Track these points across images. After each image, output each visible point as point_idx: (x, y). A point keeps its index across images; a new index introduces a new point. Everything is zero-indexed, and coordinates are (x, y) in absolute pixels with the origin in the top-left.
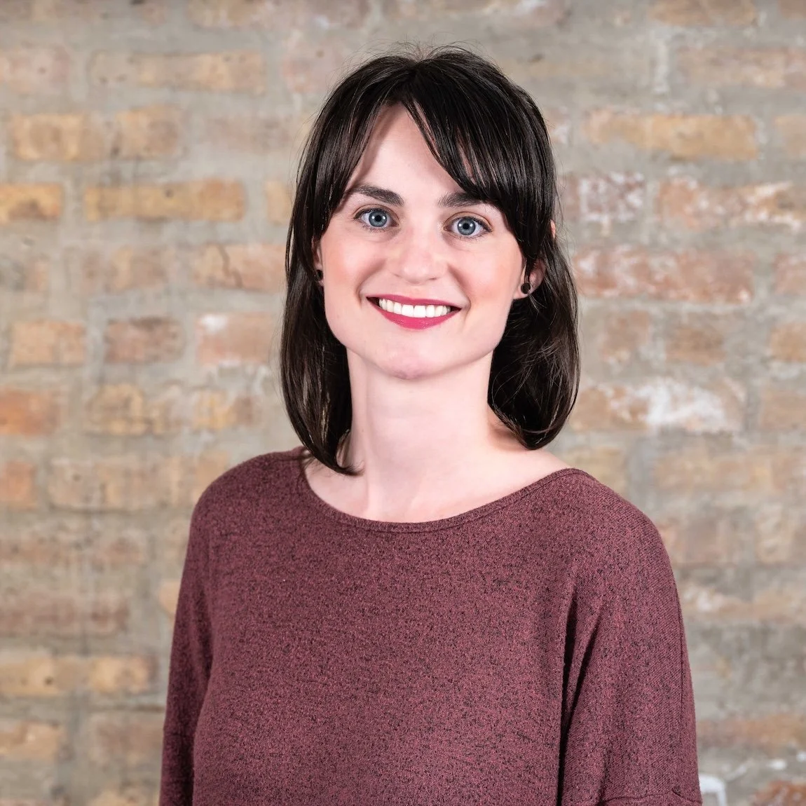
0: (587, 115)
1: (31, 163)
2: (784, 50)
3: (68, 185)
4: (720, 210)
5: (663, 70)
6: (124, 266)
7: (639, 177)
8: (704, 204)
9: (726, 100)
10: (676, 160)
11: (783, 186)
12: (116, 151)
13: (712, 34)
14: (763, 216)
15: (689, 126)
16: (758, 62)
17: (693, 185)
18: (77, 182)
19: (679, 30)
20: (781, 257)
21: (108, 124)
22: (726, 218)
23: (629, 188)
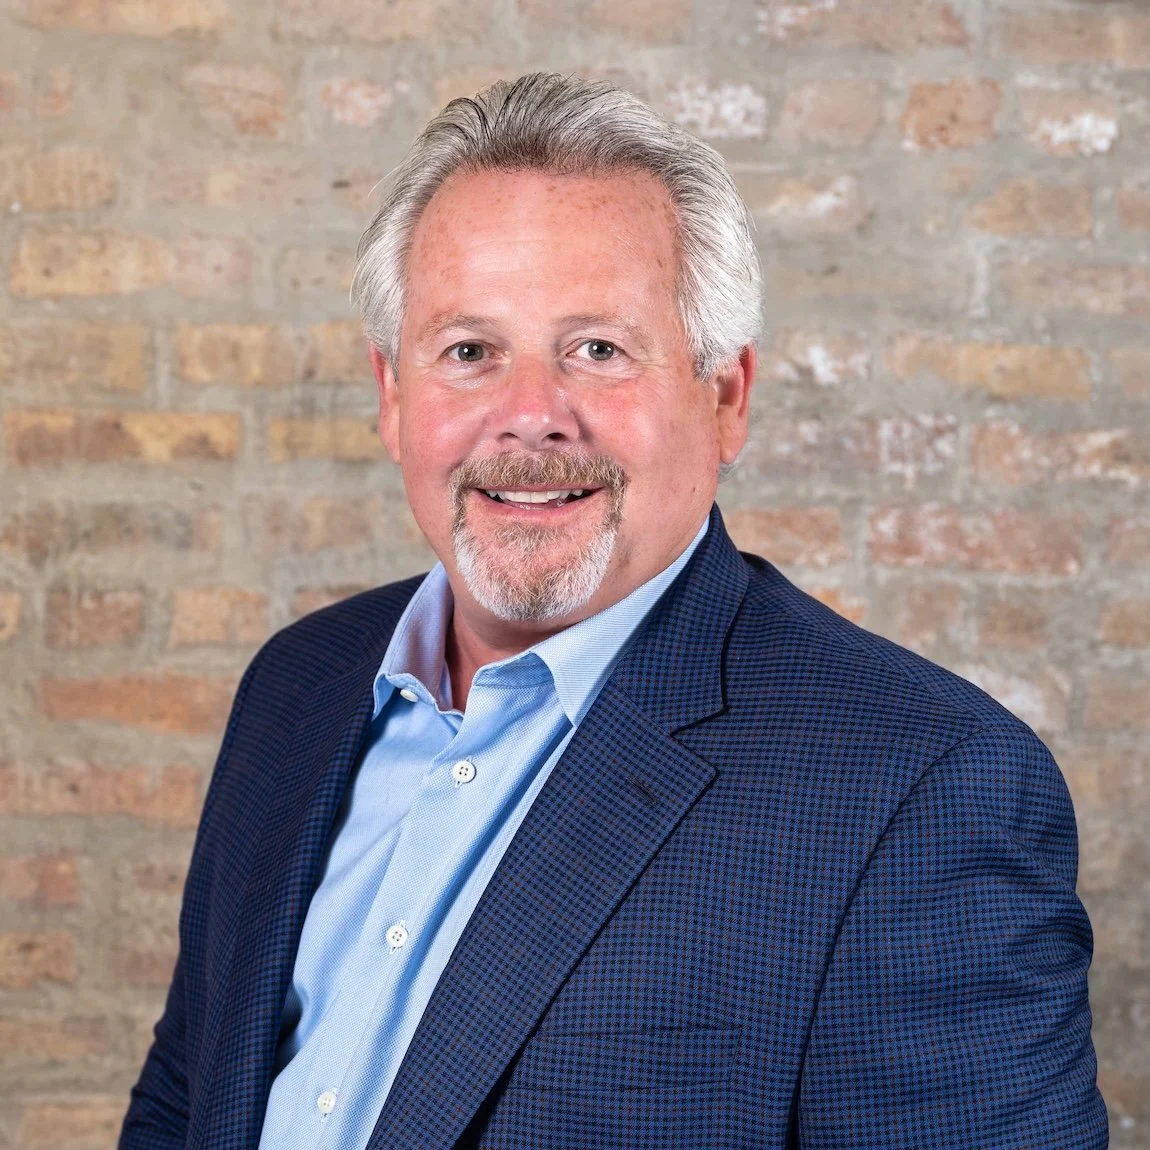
0: (890, 341)
1: (203, 386)
2: (1124, 268)
3: (249, 414)
4: (1045, 461)
5: (981, 288)
6: (317, 520)
7: (950, 419)
8: (1026, 454)
9: (1054, 328)
10: (995, 399)
11: (1119, 434)
12: (310, 374)
13: (1040, 246)
14: (1095, 469)
15: (1011, 358)
16: (1093, 283)
17: (1014, 430)
18: (260, 411)
19: (1001, 240)
20: (1116, 519)
21: (301, 340)
22: (1052, 473)
23: (939, 432)
